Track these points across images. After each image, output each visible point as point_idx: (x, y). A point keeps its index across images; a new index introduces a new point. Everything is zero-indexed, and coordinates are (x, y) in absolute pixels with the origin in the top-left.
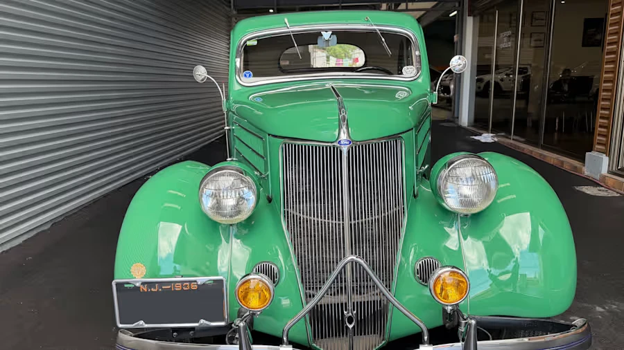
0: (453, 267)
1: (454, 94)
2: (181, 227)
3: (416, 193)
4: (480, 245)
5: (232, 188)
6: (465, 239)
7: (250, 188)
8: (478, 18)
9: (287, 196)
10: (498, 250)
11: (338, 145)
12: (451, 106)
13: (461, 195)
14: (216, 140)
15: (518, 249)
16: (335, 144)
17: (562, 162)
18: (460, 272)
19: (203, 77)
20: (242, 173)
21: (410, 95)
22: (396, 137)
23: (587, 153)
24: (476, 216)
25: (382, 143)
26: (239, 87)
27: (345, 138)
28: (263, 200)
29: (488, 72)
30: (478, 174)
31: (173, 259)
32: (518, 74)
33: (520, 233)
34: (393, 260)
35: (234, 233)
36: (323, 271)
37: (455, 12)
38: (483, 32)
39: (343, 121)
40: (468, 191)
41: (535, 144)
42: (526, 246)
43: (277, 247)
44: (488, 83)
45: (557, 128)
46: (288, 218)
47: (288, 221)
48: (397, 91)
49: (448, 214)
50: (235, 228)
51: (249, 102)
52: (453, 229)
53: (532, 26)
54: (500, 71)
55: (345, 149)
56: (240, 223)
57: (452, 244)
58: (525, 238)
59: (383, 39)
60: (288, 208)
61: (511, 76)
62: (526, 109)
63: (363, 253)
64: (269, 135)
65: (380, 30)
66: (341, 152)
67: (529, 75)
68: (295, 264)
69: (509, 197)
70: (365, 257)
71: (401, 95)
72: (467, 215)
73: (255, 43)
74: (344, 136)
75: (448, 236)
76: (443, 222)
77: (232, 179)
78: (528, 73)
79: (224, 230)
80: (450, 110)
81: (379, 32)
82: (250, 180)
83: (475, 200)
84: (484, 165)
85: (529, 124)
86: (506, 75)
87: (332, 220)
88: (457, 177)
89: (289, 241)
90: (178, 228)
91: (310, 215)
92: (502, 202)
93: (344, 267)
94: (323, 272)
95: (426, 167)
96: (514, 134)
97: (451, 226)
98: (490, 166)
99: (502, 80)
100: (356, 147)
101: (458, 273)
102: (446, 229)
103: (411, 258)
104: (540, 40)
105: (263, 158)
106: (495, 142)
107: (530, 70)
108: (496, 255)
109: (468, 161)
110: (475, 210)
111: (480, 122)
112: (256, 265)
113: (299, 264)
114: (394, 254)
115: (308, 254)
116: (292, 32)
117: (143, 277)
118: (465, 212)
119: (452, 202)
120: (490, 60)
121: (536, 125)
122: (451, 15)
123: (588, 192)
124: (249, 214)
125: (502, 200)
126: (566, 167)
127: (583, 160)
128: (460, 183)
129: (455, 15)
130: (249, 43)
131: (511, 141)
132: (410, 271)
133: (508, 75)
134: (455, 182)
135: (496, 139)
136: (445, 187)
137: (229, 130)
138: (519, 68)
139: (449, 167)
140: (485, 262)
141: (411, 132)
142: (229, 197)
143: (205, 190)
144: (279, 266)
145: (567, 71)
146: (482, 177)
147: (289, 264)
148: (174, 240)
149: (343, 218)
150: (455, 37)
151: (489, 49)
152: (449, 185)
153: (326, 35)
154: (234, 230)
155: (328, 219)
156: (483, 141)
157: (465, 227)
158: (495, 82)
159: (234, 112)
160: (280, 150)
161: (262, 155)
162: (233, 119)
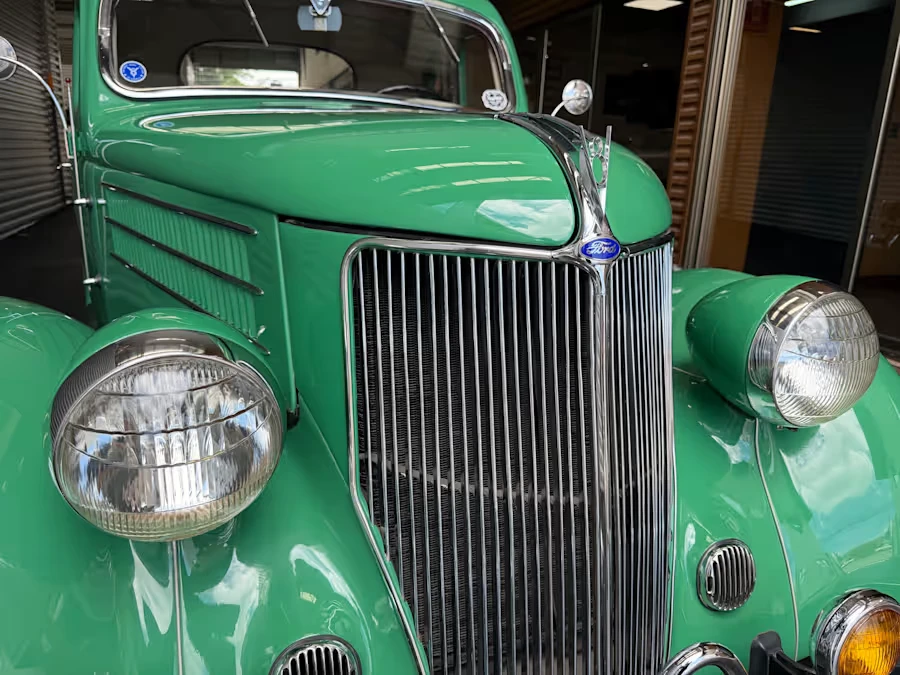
26: (114, 100)
60: (377, 449)
64: (283, 218)
105: (250, 289)
137: (89, 206)
159: (99, 162)
160: (346, 269)
161: (247, 279)
162: (97, 178)
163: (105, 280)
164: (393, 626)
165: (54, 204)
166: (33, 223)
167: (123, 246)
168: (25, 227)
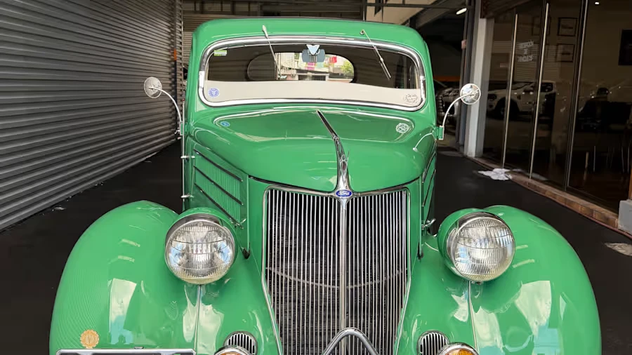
0: (463, 344)
1: (460, 114)
2: (136, 285)
3: (420, 253)
4: (493, 316)
5: (206, 240)
6: (476, 311)
7: (228, 242)
8: (493, 21)
9: (271, 251)
10: (513, 325)
11: (337, 196)
12: (455, 129)
13: (473, 259)
14: (147, 160)
15: (537, 323)
16: (332, 194)
17: (592, 211)
18: (471, 350)
19: (157, 91)
20: (218, 223)
21: (412, 130)
22: (401, 188)
23: (621, 202)
24: (489, 284)
25: (385, 195)
26: (203, 108)
27: (344, 188)
28: (240, 256)
29: (503, 85)
30: (493, 235)
31: (123, 325)
32: (541, 91)
33: (539, 304)
34: (394, 333)
35: (202, 295)
36: (312, 345)
37: (464, 10)
38: (499, 35)
39: (341, 168)
40: (482, 255)
41: (559, 186)
42: (545, 321)
43: (254, 312)
44: (503, 101)
45: (586, 166)
46: (270, 279)
47: (270, 283)
48: (397, 122)
49: (458, 281)
50: (203, 289)
51: (213, 126)
52: (463, 297)
53: (558, 35)
54: (517, 85)
55: (344, 202)
56: (210, 284)
57: (461, 314)
58: (545, 309)
59: (382, 59)
60: (271, 266)
61: (531, 93)
62: (549, 138)
63: (360, 324)
64: (250, 176)
65: (378, 47)
66: (339, 203)
67: (555, 94)
68: (277, 333)
69: (528, 261)
70: (362, 328)
71: (402, 128)
72: (478, 283)
73: (225, 53)
74: (343, 186)
75: (455, 306)
76: (450, 289)
77: (206, 229)
78: (553, 91)
79: (189, 289)
80: (454, 134)
81: (377, 50)
82: (228, 231)
83: (488, 264)
84: (499, 226)
85: (552, 157)
86: (525, 91)
87: (326, 283)
88: (469, 239)
89: (270, 308)
90: (132, 286)
91: (299, 277)
92: (519, 267)
93: (338, 345)
94: (316, 346)
95: (433, 221)
96: (533, 171)
97: (460, 295)
98: (505, 226)
99: (519, 97)
100: (356, 199)
101: (468, 351)
102: (455, 297)
103: (414, 331)
104: (569, 54)
105: (240, 203)
106: (509, 180)
107: (555, 86)
108: (512, 330)
109: (482, 220)
110: (488, 277)
111: (491, 153)
112: (229, 336)
113: (281, 336)
114: (395, 326)
115: (294, 323)
116: (272, 42)
117: (94, 348)
118: (477, 279)
119: (462, 266)
120: (507, 70)
121: (561, 160)
122: (458, 13)
123: (621, 251)
124: (224, 274)
125: (520, 264)
126: (596, 217)
127: (615, 209)
128: (473, 245)
129: (464, 13)
130: (217, 53)
131: (530, 180)
132: (413, 347)
133: (527, 92)
134: (468, 244)
135: (510, 177)
136: (456, 250)
137: (187, 159)
138: (542, 84)
139: (460, 227)
140: (498, 339)
141: (417, 181)
142: (199, 252)
143: (174, 243)
144: (257, 336)
145: (602, 91)
146: (497, 239)
147: (269, 333)
148: (127, 300)
149: (338, 282)
150: (463, 42)
151: (506, 57)
152: (460, 247)
153: (313, 49)
154: (201, 292)
155: (321, 282)
156: (495, 178)
157: (476, 297)
158: (511, 100)
159: (193, 138)
160: (265, 196)
161: (239, 199)
162: (193, 146)
163: (191, 196)
164: (273, 342)
165: (170, 139)
166: (155, 153)
167: (200, 181)
168: (150, 156)
